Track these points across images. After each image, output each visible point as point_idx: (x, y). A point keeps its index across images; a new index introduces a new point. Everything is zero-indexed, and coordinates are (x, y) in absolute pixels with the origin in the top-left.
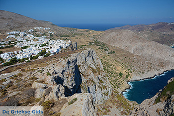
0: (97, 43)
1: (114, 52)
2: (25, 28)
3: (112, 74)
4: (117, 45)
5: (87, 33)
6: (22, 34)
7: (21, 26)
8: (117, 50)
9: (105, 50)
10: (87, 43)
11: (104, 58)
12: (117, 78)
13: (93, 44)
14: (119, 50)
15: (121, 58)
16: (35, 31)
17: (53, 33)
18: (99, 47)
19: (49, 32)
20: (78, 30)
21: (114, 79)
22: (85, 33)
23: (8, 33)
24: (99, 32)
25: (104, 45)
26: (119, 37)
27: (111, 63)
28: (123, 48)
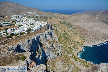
0: (65, 23)
1: (75, 29)
2: (22, 13)
3: (72, 42)
4: (77, 24)
5: (60, 16)
6: (20, 16)
7: (20, 12)
8: (77, 27)
9: (70, 27)
10: (59, 23)
11: (68, 32)
13: (62, 23)
14: (79, 27)
15: (79, 33)
16: (28, 15)
17: (38, 16)
18: (66, 25)
19: (36, 15)
20: (54, 14)
21: (73, 45)
22: (58, 16)
23: (12, 16)
24: (67, 16)
25: (69, 24)
26: (79, 19)
27: (72, 35)
28: (81, 26)
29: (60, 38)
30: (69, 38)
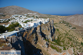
0: (64, 22)
1: (75, 28)
2: (23, 14)
3: (77, 43)
5: (57, 17)
7: (21, 12)
8: (77, 27)
9: (70, 27)
10: (58, 22)
11: (69, 31)
12: (81, 47)
13: (61, 23)
14: (78, 27)
15: (81, 32)
16: (28, 15)
17: (38, 16)
18: (65, 24)
19: (36, 15)
20: (52, 15)
21: (79, 47)
22: (56, 17)
23: (13, 16)
24: (64, 17)
25: (68, 23)
26: (76, 19)
27: (74, 35)
28: (80, 25)
29: (64, 39)
30: (72, 39)
